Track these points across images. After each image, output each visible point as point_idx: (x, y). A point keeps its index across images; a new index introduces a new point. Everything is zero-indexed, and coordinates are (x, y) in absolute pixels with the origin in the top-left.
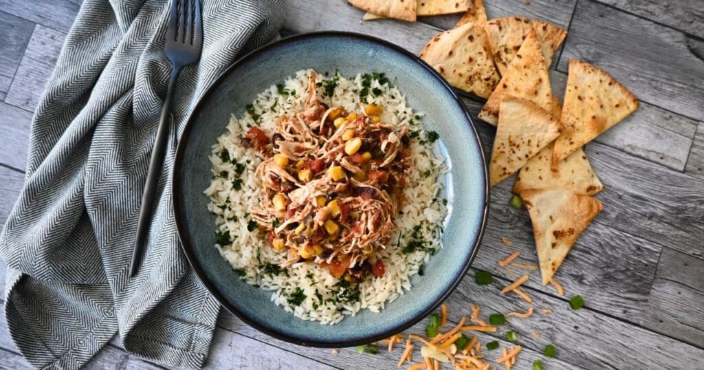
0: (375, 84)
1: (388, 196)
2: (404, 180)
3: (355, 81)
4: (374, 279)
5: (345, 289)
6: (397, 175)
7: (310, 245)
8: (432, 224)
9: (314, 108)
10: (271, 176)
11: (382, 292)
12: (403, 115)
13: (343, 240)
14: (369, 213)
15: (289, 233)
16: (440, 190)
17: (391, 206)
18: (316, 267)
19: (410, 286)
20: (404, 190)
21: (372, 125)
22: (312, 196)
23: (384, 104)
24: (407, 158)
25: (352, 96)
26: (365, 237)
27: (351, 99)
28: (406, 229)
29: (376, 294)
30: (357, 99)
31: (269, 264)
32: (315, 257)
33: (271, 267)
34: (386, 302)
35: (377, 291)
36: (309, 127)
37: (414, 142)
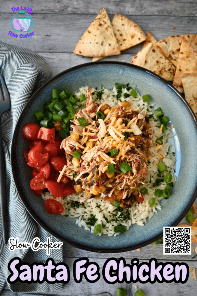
0: (125, 91)
1: (142, 152)
2: (149, 142)
3: (113, 91)
4: (137, 204)
5: (121, 213)
6: (145, 139)
7: (98, 186)
8: (168, 167)
9: (91, 106)
10: (70, 146)
11: (144, 212)
12: (142, 107)
13: (118, 181)
14: (133, 162)
15: (83, 180)
16: (169, 147)
17: (144, 158)
18: (101, 201)
19: (161, 207)
20: (149, 149)
21: (126, 111)
22: (96, 155)
23: (131, 102)
24: (149, 129)
25: (112, 98)
26: (131, 178)
27: (112, 100)
28: (153, 172)
29: (140, 214)
30: (115, 100)
31: (73, 201)
32: (101, 194)
33: (74, 203)
34: (147, 218)
35: (140, 212)
36: (89, 117)
37: (151, 121)
